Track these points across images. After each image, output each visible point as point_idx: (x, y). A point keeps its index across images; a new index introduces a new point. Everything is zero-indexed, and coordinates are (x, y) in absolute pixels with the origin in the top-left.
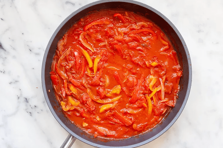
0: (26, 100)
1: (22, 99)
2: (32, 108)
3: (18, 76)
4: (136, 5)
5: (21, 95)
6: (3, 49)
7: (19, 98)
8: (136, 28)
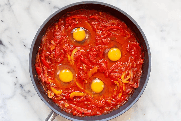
0: (22, 86)
1: (18, 86)
2: (26, 92)
3: (15, 67)
4: (105, 6)
5: (18, 82)
6: (3, 45)
7: (15, 84)
8: (108, 26)
